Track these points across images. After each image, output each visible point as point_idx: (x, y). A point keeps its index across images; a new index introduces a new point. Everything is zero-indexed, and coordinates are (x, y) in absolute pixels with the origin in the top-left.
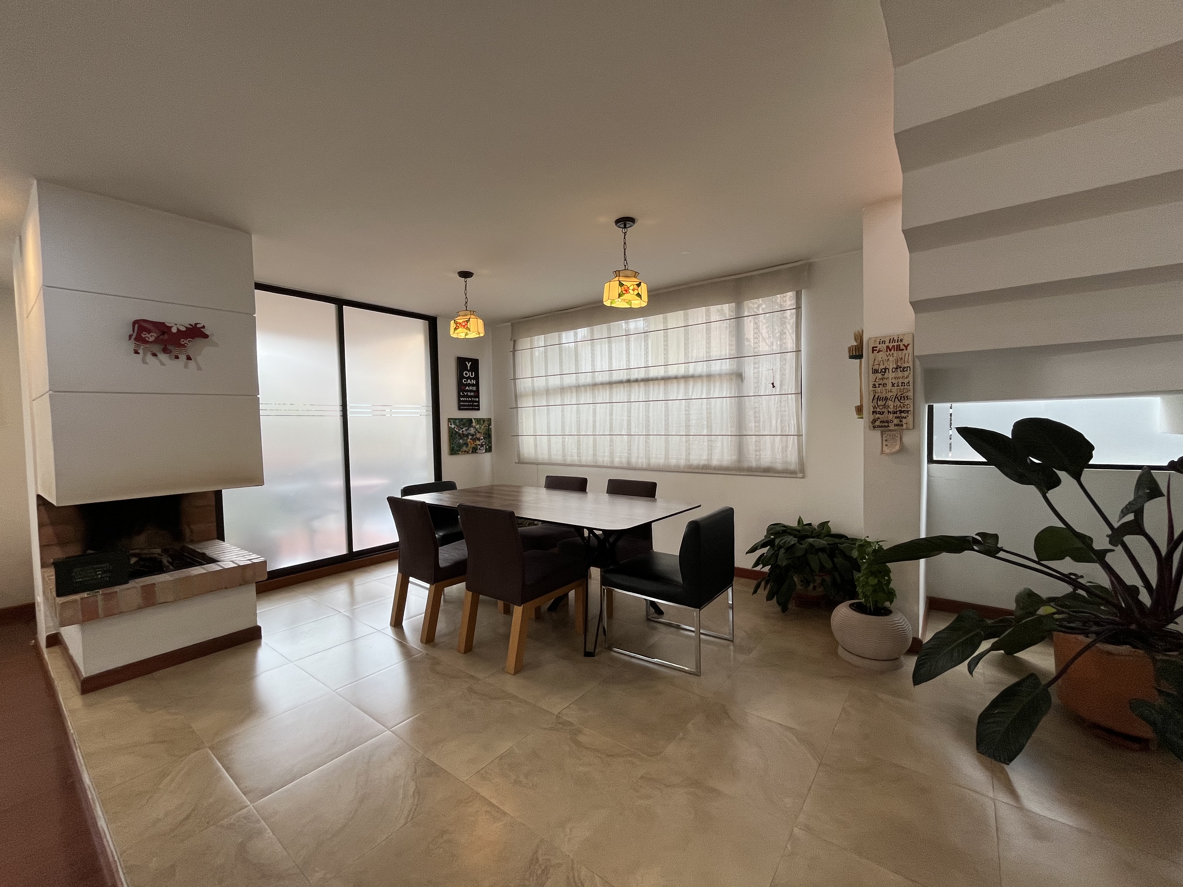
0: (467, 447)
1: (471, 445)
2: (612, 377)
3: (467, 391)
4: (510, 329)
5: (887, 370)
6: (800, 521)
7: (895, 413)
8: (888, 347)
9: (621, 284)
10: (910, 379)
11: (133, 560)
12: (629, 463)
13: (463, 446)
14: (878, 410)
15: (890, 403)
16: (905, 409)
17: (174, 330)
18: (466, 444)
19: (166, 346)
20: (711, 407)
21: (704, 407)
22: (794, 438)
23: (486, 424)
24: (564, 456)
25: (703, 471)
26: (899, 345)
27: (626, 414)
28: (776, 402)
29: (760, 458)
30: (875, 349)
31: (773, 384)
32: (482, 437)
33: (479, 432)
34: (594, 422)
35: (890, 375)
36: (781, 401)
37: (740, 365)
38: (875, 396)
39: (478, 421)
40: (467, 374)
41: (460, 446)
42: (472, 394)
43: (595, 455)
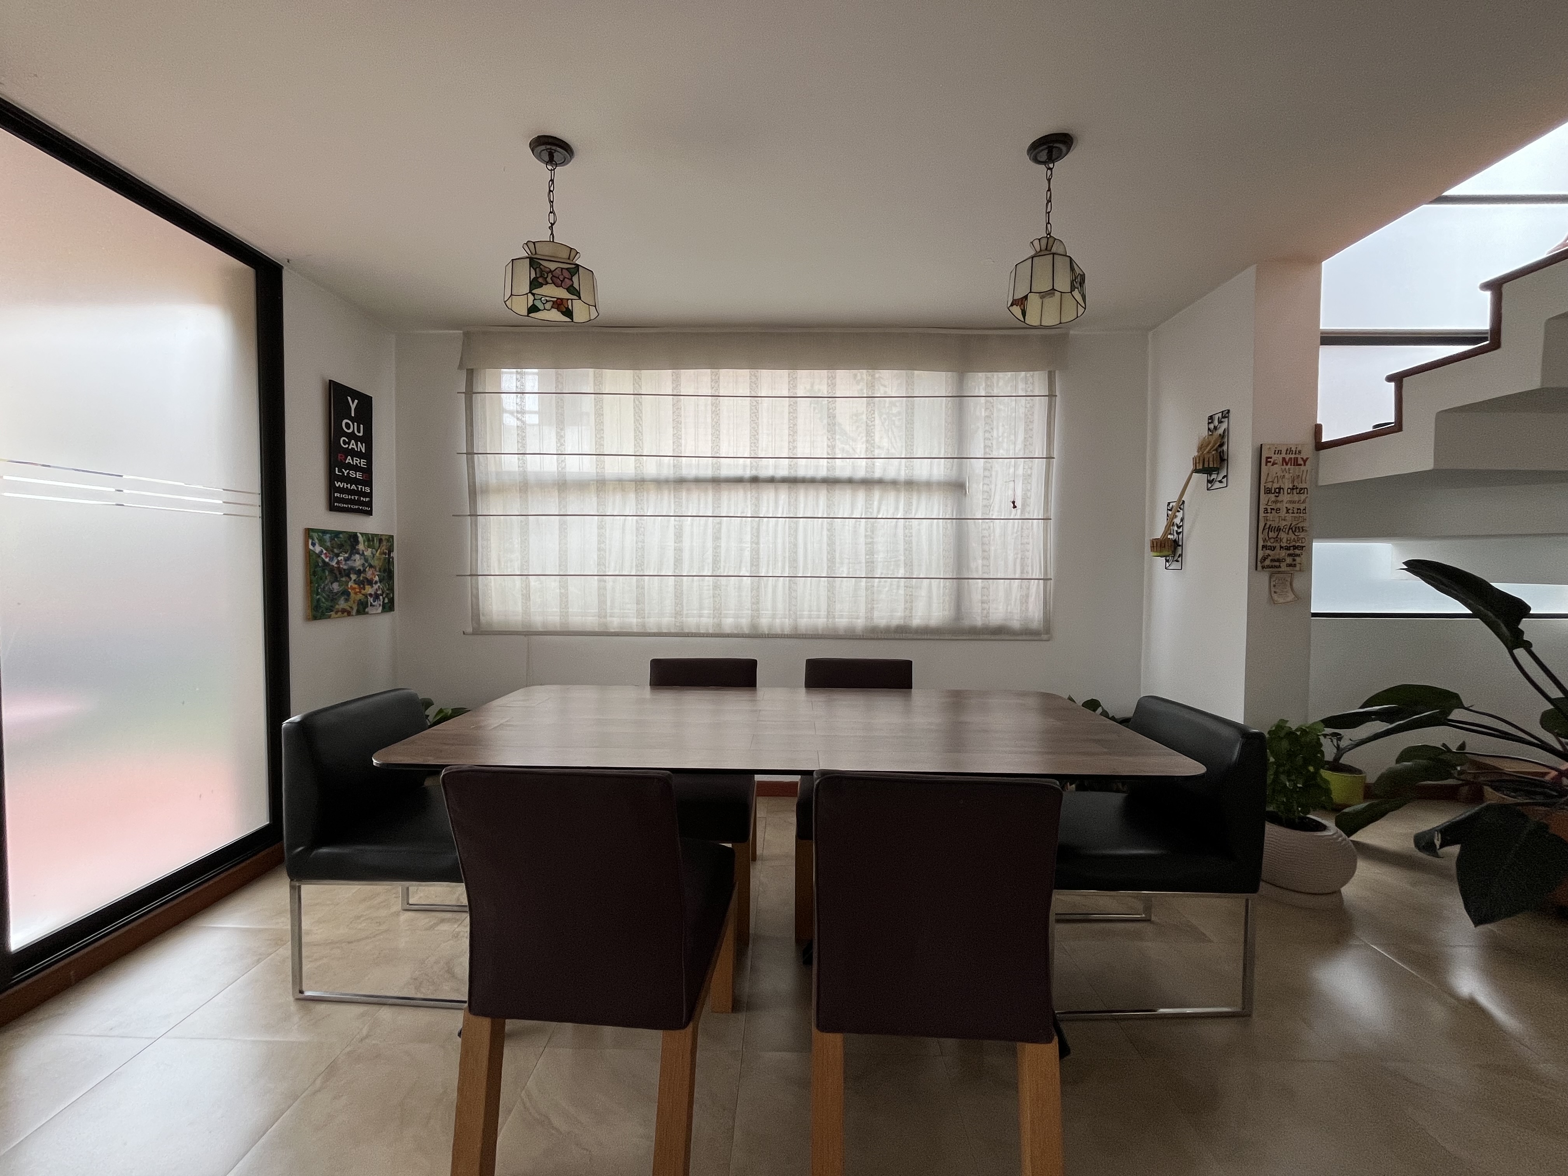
0: (347, 600)
1: (355, 597)
2: (719, 469)
3: (350, 467)
4: (460, 342)
5: (1282, 490)
7: (1288, 548)
8: (1284, 459)
10: (1307, 505)
13: (339, 598)
14: (1269, 544)
15: (1283, 535)
16: (1300, 544)
18: (346, 593)
20: (911, 533)
21: (900, 532)
22: (1039, 583)
23: (384, 547)
25: (899, 636)
26: (1297, 458)
28: (1015, 530)
29: (988, 613)
30: (1269, 460)
31: (1014, 502)
32: (377, 578)
33: (371, 566)
35: (1285, 497)
36: (1022, 528)
37: (960, 468)
38: (1266, 524)
39: (370, 539)
40: (347, 425)
41: (333, 598)
42: (359, 475)
43: (678, 614)
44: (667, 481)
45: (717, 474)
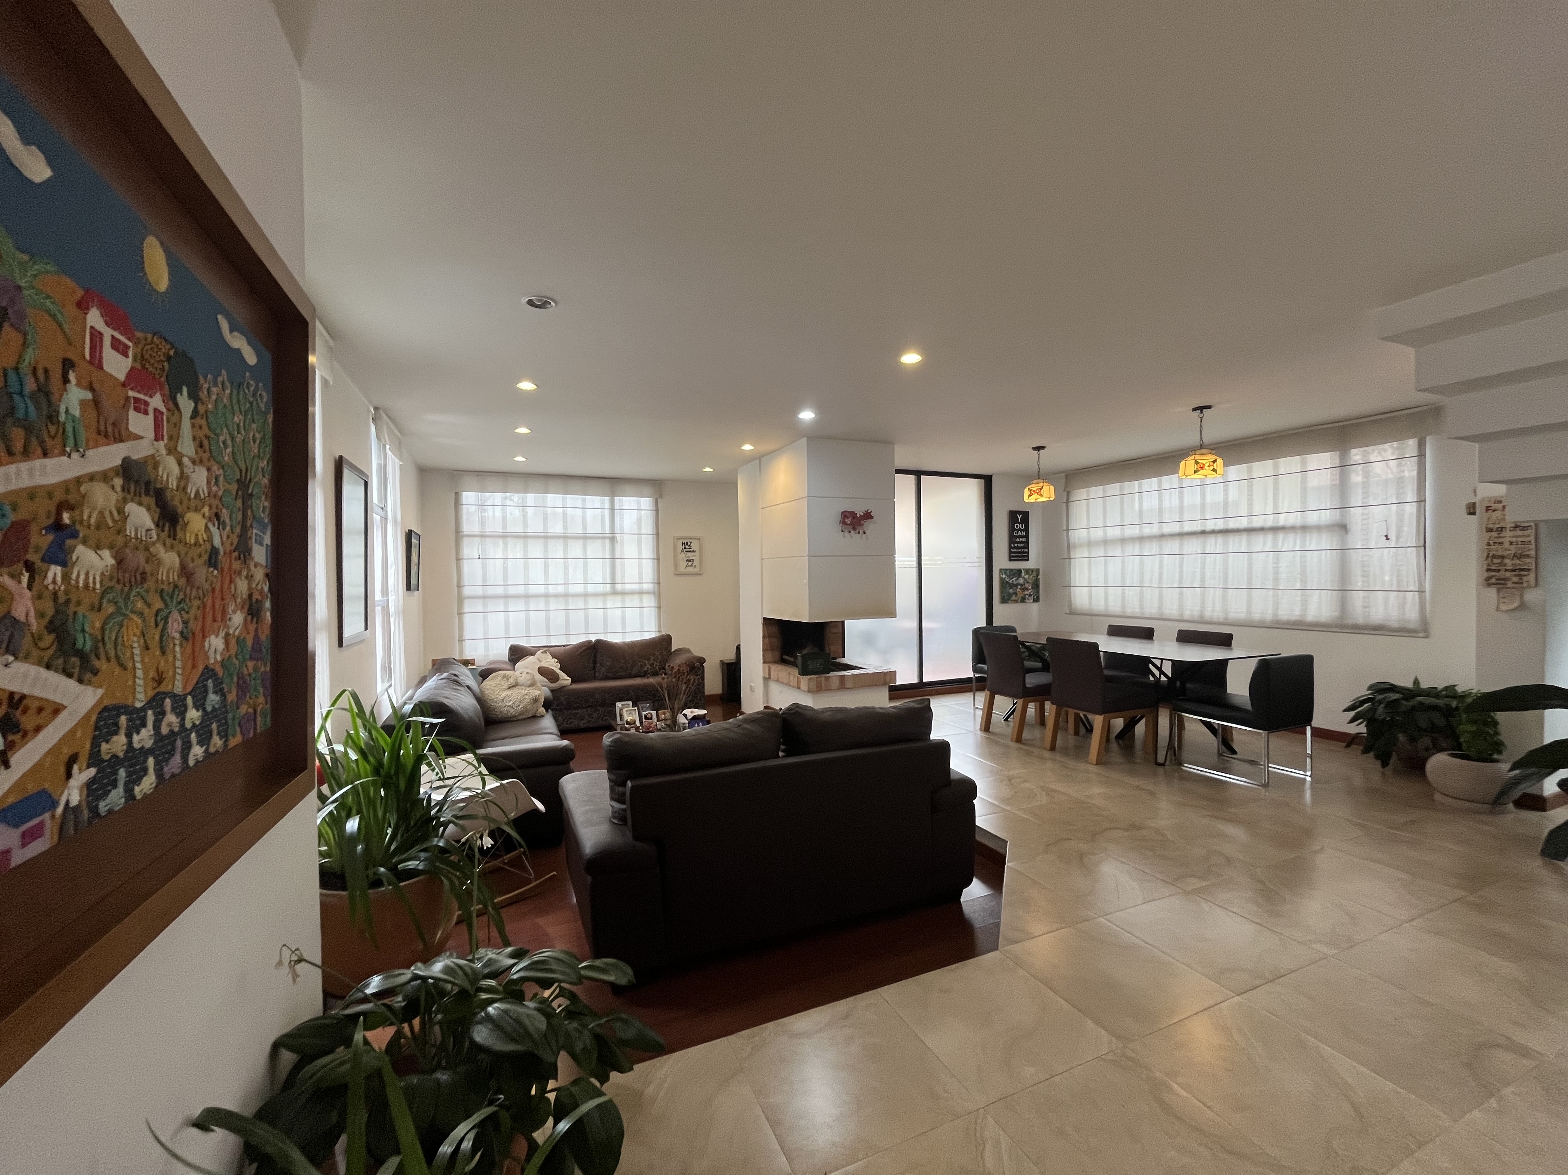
0: (1016, 596)
1: (1020, 595)
2: (1183, 528)
3: (1018, 542)
4: (1064, 481)
5: (1504, 529)
6: (1416, 682)
7: (1514, 571)
9: (1196, 463)
10: (1532, 538)
12: (1202, 616)
13: (1013, 595)
14: (1493, 568)
15: (1507, 561)
16: (1526, 568)
17: (858, 516)
18: (1016, 594)
19: (854, 526)
20: (1306, 560)
21: (1298, 559)
22: (1414, 595)
23: (1035, 574)
24: (1123, 606)
25: (1294, 627)
27: (1199, 566)
28: (1391, 556)
29: (1369, 615)
31: (1386, 536)
32: (1031, 588)
33: (1028, 582)
34: (1161, 574)
35: (1508, 533)
36: (1397, 554)
37: (1344, 516)
38: (1489, 554)
39: (1027, 571)
40: (1018, 526)
41: (1010, 595)
42: (1022, 545)
43: (1160, 608)
44: (1155, 536)
45: (1181, 531)
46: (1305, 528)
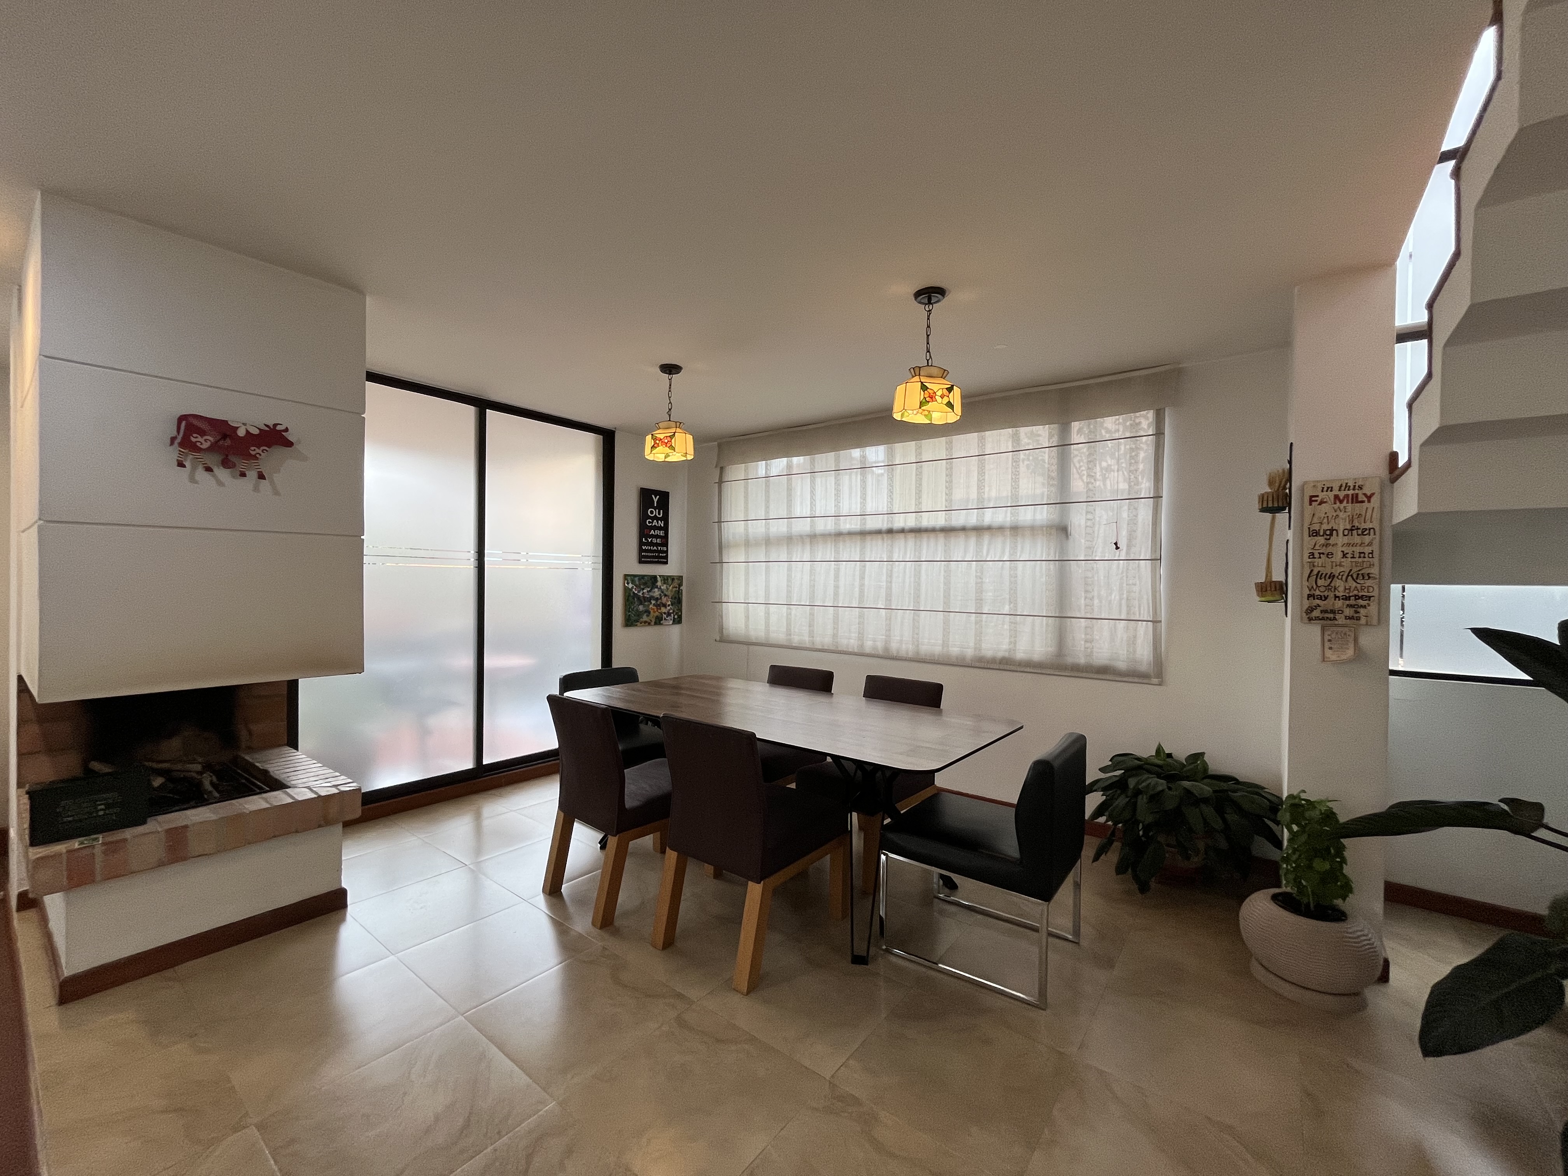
0: (648, 616)
1: (654, 614)
2: (865, 524)
3: (653, 536)
4: (716, 450)
5: (1334, 532)
6: (1159, 750)
7: (1347, 598)
8: (1336, 497)
9: (924, 388)
10: (1375, 547)
11: (157, 782)
12: (886, 649)
13: (643, 614)
14: (1317, 593)
15: (1337, 583)
16: (1365, 594)
17: (241, 433)
18: (648, 612)
19: (227, 456)
20: (1016, 574)
21: (1006, 573)
22: (1147, 625)
23: (676, 584)
24: (789, 633)
25: (1002, 667)
26: (1357, 494)
27: (884, 578)
28: (1121, 571)
29: (1092, 652)
30: (1313, 499)
31: (1116, 544)
32: (669, 603)
33: (666, 595)
34: (837, 587)
35: (1339, 540)
36: (1128, 569)
37: (1064, 514)
38: (1312, 571)
39: (665, 579)
40: (652, 512)
41: (639, 614)
42: (659, 541)
43: (835, 636)
44: (830, 535)
45: (863, 528)
46: (1015, 529)
